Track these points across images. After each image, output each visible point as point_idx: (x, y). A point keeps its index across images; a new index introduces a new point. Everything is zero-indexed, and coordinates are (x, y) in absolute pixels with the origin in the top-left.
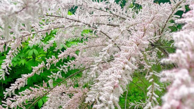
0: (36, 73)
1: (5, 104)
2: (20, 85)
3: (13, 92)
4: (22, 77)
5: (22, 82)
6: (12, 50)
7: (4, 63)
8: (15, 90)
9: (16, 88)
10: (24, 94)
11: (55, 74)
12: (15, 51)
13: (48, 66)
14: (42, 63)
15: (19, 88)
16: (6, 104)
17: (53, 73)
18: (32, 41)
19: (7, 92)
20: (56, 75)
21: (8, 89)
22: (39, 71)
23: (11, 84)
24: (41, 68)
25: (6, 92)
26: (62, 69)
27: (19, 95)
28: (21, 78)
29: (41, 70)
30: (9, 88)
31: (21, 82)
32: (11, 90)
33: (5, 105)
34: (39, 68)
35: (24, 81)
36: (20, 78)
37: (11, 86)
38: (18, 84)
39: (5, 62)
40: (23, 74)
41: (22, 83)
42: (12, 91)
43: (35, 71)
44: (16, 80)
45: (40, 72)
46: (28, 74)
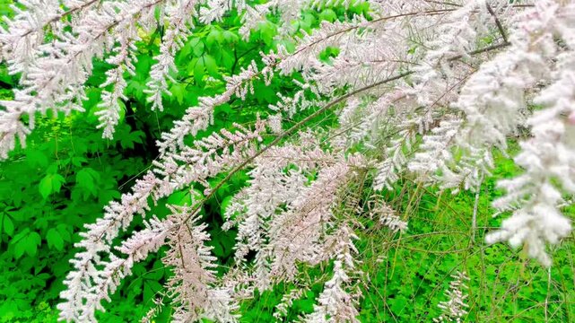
0: (235, 94)
1: (160, 168)
2: (198, 124)
3: (180, 141)
4: (200, 103)
5: (200, 119)
6: (173, 29)
7: (156, 65)
8: (185, 136)
9: (186, 131)
10: (207, 146)
11: (289, 99)
12: (181, 31)
13: (268, 74)
14: (250, 67)
15: (194, 133)
16: (163, 170)
17: (284, 98)
18: (210, 9)
19: (166, 142)
20: (291, 103)
21: (168, 134)
22: (243, 87)
23: (174, 122)
24: (249, 80)
25: (162, 141)
26: (306, 86)
27: (196, 148)
28: (198, 106)
29: (249, 87)
30: (170, 132)
31: (197, 118)
32: (174, 137)
33: (160, 172)
34: (243, 80)
35: (207, 116)
36: (195, 108)
37: (173, 126)
38: (192, 121)
39: (157, 61)
40: (202, 96)
41: (200, 121)
42: (176, 140)
43: (233, 88)
44: (186, 111)
45: (246, 91)
46: (213, 97)
